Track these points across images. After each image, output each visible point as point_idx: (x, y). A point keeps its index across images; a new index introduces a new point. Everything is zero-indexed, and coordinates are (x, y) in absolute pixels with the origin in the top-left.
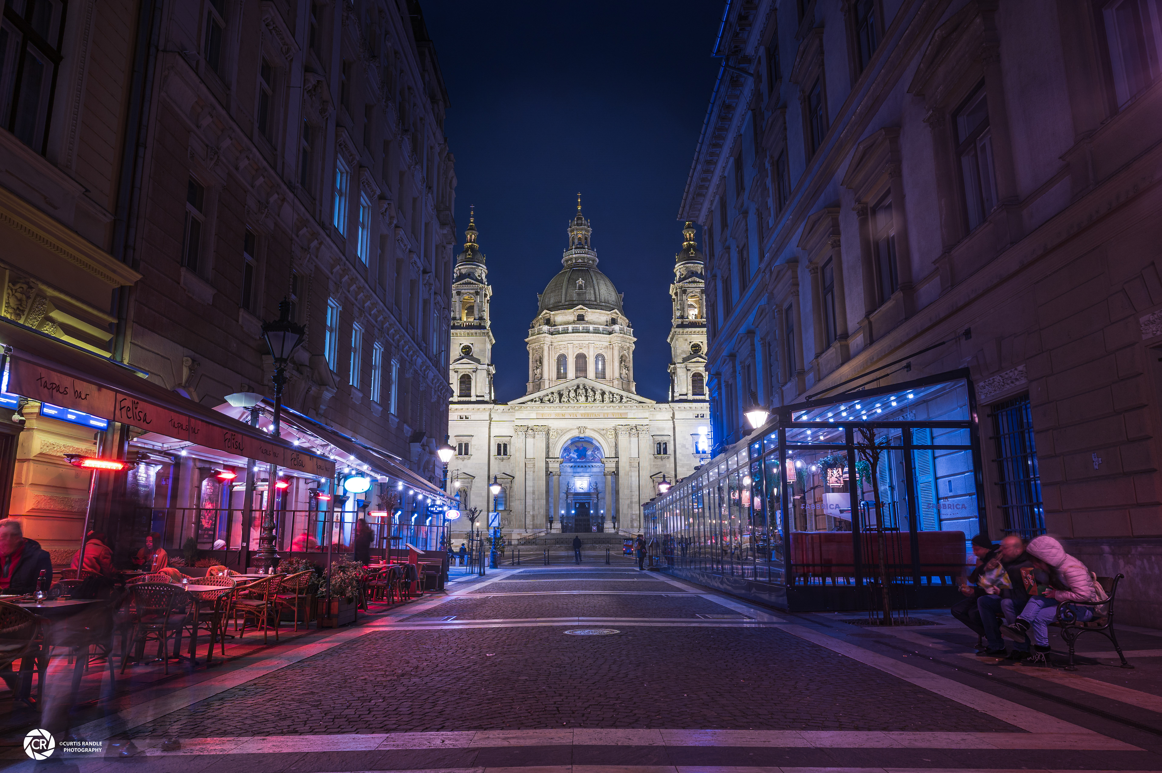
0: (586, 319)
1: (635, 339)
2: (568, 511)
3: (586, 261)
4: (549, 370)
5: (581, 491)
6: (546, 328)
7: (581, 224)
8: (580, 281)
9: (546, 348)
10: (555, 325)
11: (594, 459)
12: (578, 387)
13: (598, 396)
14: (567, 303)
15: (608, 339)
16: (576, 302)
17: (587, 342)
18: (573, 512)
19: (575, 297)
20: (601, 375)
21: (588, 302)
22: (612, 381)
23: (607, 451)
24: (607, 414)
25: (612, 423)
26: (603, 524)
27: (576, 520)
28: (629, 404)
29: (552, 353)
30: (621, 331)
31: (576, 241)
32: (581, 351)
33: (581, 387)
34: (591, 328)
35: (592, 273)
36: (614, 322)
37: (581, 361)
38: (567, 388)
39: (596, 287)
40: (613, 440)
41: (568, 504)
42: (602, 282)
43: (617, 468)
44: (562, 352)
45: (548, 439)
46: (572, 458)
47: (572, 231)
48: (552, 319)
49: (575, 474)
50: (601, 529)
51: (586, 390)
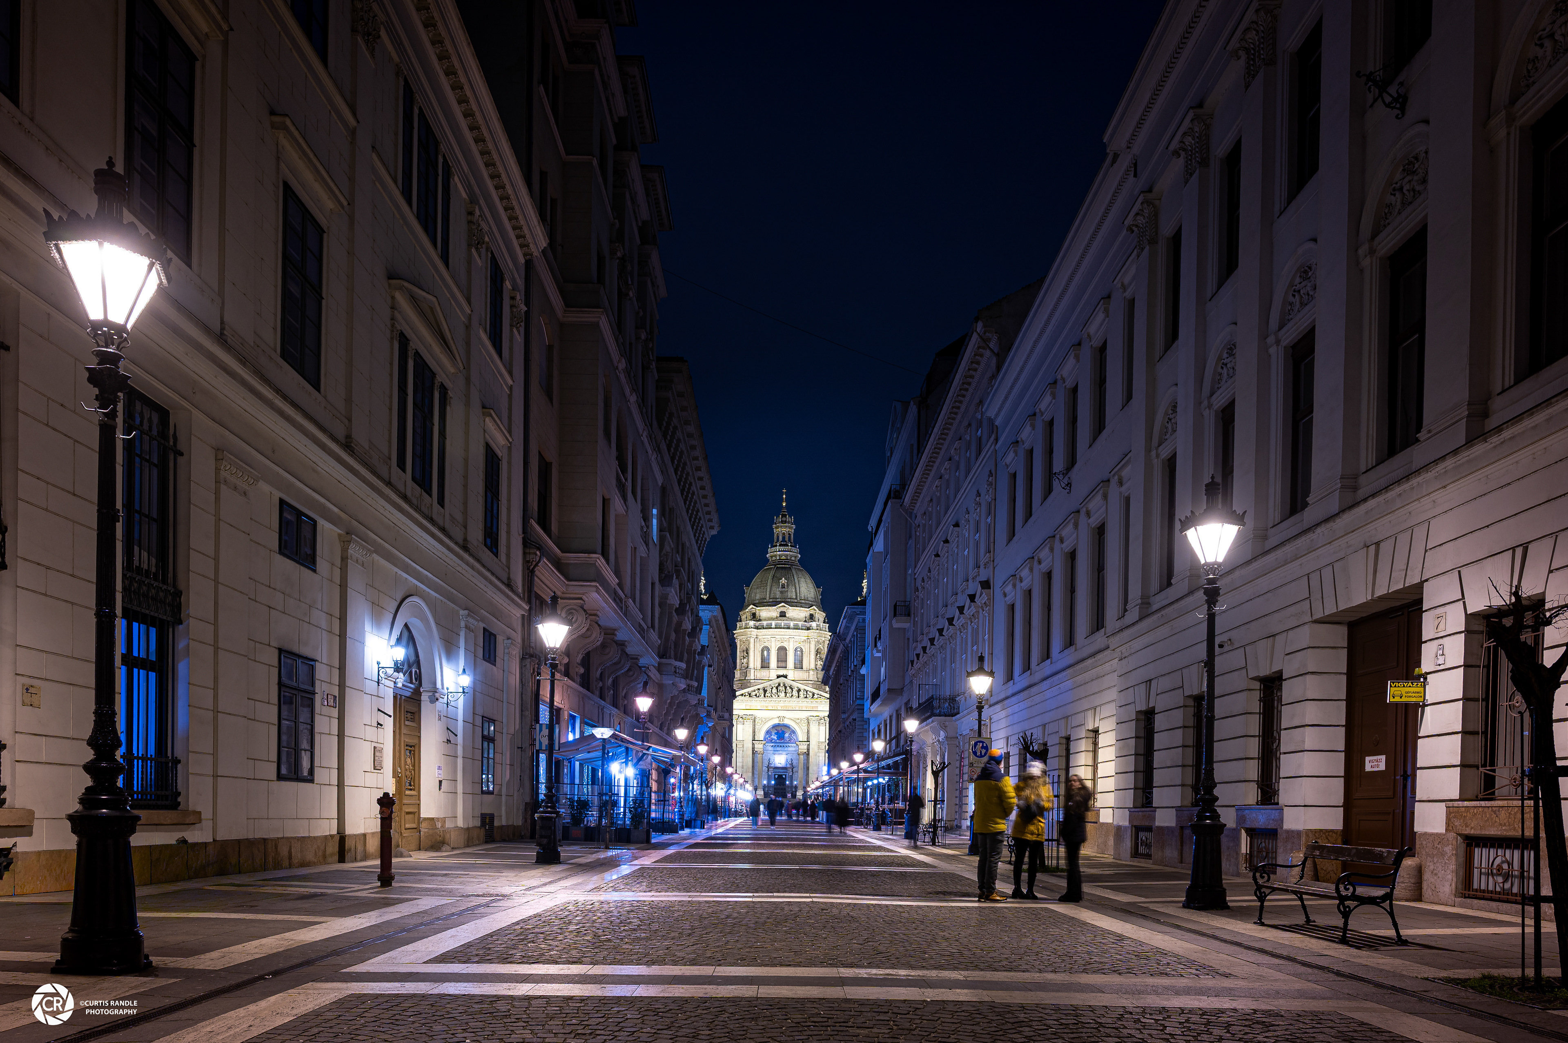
0: (787, 615)
1: (830, 634)
2: (769, 782)
3: (789, 558)
4: (754, 660)
5: (780, 766)
6: (752, 623)
7: (785, 522)
8: (783, 581)
9: (752, 641)
10: (760, 620)
11: (790, 741)
12: (779, 685)
13: (795, 693)
14: (771, 600)
15: (806, 634)
16: (779, 600)
17: (788, 637)
18: (773, 782)
19: (778, 595)
20: (799, 666)
21: (789, 600)
22: (808, 671)
23: (801, 736)
24: (802, 707)
25: (804, 715)
26: (796, 792)
27: (775, 789)
28: (819, 700)
29: (758, 645)
30: (818, 628)
31: (781, 538)
32: (782, 644)
33: (782, 685)
34: (792, 624)
35: (794, 572)
36: (812, 617)
37: (782, 653)
38: (770, 685)
39: (797, 586)
40: (806, 728)
41: (769, 776)
42: (802, 580)
43: (808, 750)
44: (766, 644)
45: (754, 725)
46: (773, 739)
47: (777, 528)
48: (757, 614)
49: (775, 752)
50: (794, 796)
51: (786, 688)
